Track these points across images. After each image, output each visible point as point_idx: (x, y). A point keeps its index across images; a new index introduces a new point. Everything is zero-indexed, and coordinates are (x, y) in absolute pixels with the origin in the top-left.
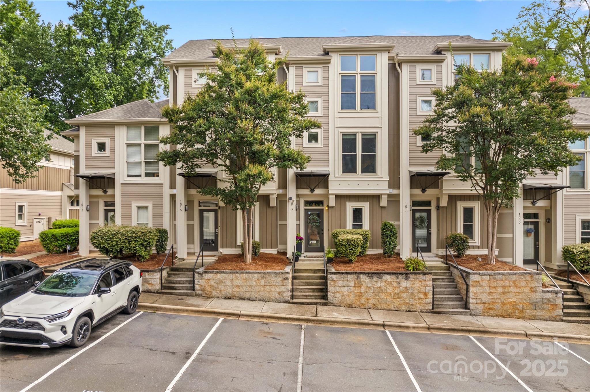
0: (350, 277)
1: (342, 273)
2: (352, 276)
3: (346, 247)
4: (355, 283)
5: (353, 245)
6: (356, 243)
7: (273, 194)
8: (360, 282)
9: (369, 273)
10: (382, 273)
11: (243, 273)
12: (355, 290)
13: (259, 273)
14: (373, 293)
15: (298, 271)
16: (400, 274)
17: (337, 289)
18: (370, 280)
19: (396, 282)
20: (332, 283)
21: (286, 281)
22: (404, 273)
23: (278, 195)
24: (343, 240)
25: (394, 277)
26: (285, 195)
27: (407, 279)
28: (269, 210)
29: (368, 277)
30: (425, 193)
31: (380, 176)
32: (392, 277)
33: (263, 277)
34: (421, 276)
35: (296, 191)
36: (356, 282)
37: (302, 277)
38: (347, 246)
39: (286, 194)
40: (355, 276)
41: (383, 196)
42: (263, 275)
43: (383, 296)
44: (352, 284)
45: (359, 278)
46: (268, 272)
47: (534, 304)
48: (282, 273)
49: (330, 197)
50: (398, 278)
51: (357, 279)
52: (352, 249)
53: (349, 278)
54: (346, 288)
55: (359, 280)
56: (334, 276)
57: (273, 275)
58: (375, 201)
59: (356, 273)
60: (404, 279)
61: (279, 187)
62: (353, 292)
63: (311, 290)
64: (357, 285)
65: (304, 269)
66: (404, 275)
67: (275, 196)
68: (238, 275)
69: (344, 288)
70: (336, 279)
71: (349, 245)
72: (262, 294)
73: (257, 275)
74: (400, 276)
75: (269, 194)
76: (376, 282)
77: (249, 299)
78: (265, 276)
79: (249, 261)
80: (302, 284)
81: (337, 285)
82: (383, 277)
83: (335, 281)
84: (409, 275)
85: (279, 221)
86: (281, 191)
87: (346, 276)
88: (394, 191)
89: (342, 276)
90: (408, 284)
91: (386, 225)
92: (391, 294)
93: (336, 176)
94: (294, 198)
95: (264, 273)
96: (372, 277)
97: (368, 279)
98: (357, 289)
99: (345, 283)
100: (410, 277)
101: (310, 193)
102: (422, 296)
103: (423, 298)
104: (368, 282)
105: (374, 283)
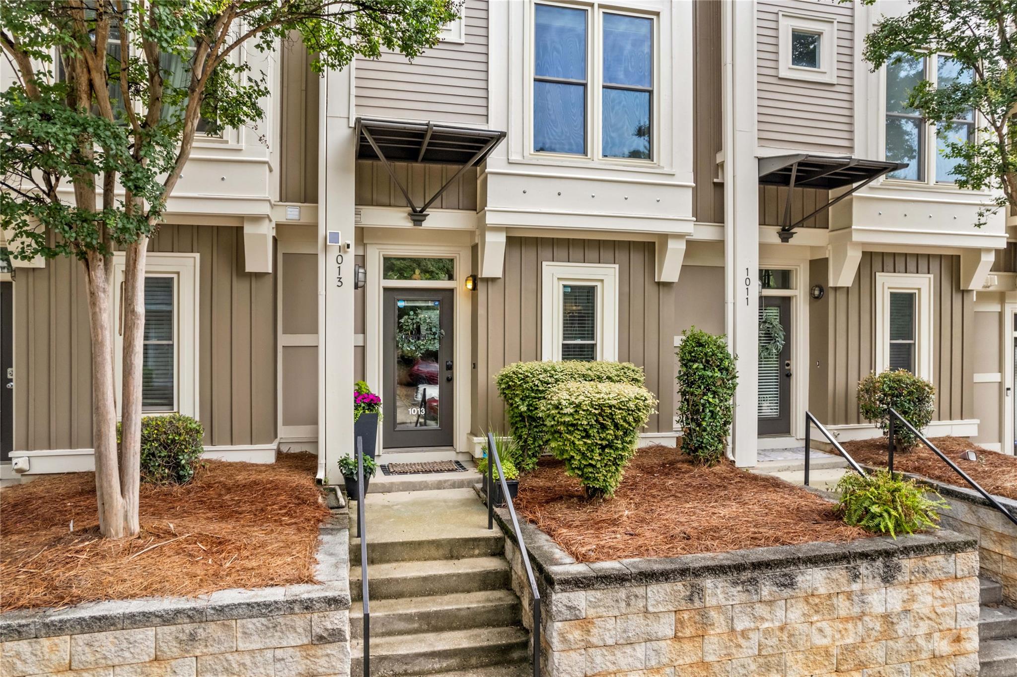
0: (657, 592)
1: (619, 579)
2: (667, 587)
3: (588, 436)
4: (680, 623)
5: (616, 426)
7: (256, 219)
8: (703, 613)
9: (739, 568)
10: (795, 561)
11: (57, 629)
12: (681, 653)
13: (167, 619)
14: (755, 658)
15: (376, 556)
16: (864, 556)
17: (598, 660)
18: (744, 597)
19: (849, 595)
20: (575, 635)
21: (330, 649)
22: (880, 553)
23: (279, 227)
25: (839, 572)
26: (310, 226)
27: (888, 578)
28: (241, 288)
29: (735, 583)
30: (792, 241)
31: (667, 170)
32: (835, 575)
33: (193, 638)
34: (940, 558)
35: (357, 213)
36: (686, 616)
37: (400, 588)
39: (315, 227)
40: (679, 586)
41: (672, 245)
42: (188, 628)
44: (666, 627)
45: (696, 593)
46: (220, 610)
48: (308, 606)
49: (490, 237)
50: (856, 577)
51: (691, 599)
52: (610, 446)
53: (651, 602)
54: (640, 650)
55: (697, 604)
56: (580, 598)
57: (251, 624)
58: (637, 259)
59: (684, 572)
60: (878, 580)
61: (285, 197)
62: (671, 664)
63: (453, 662)
64: (688, 632)
65: (403, 544)
66: (879, 563)
67: (268, 231)
68: (23, 646)
69: (628, 650)
70: (591, 613)
71: (604, 427)
73: (150, 632)
74: (864, 568)
75: (242, 218)
76: (770, 603)
78: (201, 634)
79: (127, 528)
80: (402, 626)
81: (594, 640)
82: (800, 578)
83: (585, 623)
84: (895, 559)
85: (284, 332)
86: (292, 213)
87: (640, 591)
88: (706, 232)
89: (622, 593)
90: (893, 597)
92: (828, 654)
93: (514, 157)
94: (349, 237)
95: (196, 616)
96: (753, 581)
97: (737, 595)
98: (687, 646)
99: (636, 625)
100: (899, 568)
101: (409, 224)
102: (944, 647)
103: (948, 657)
104: (738, 609)
105: (761, 610)
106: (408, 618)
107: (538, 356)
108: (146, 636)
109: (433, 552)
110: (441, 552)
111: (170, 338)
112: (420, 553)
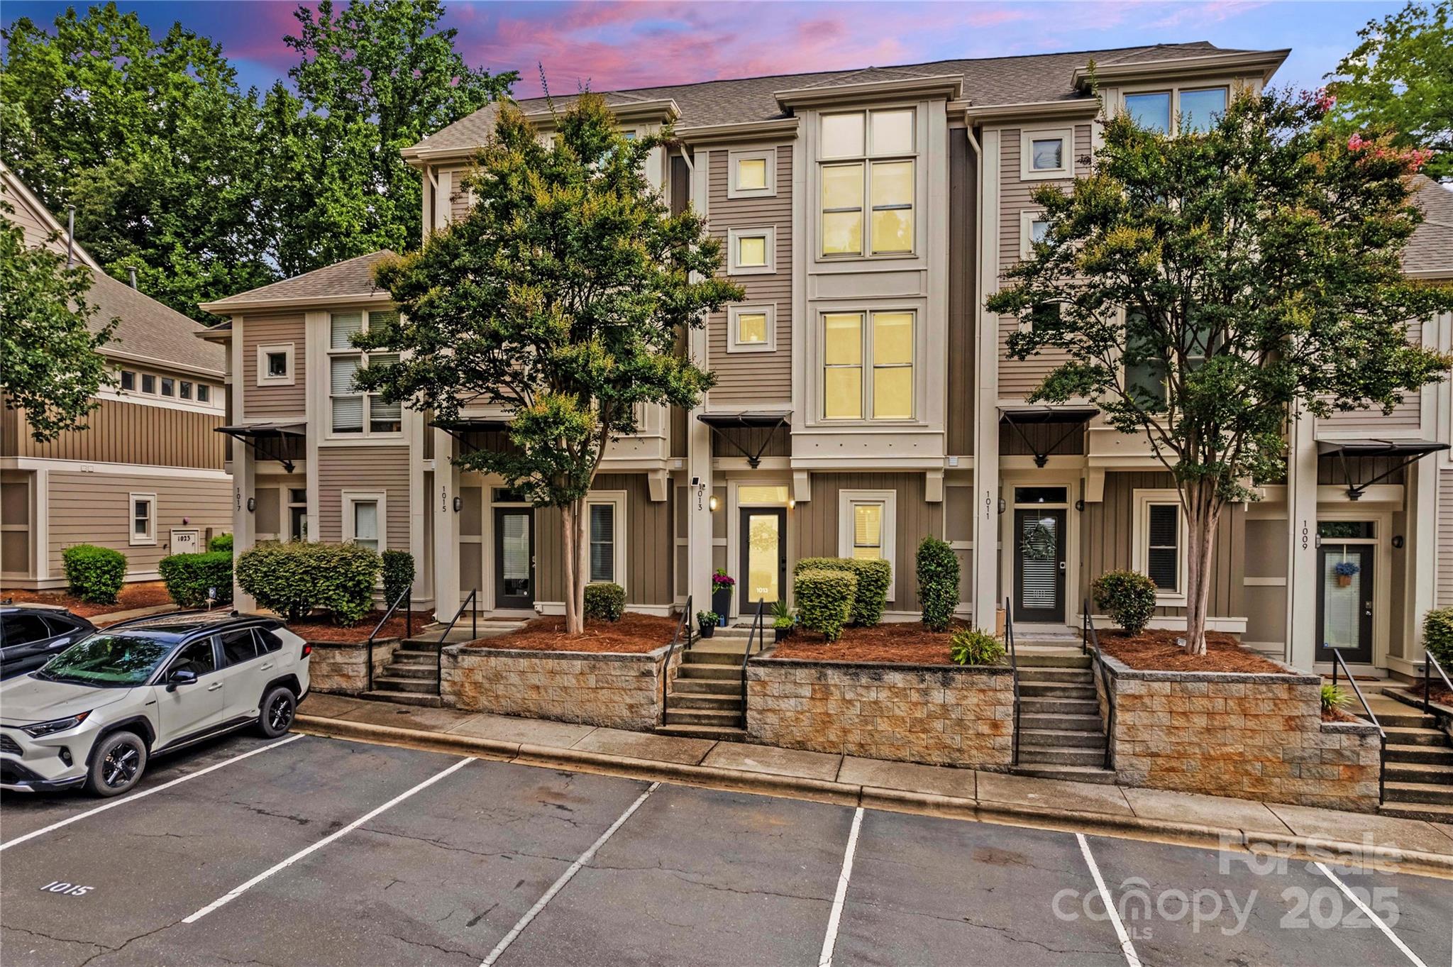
0: (801, 674)
1: (782, 664)
2: (807, 671)
4: (814, 690)
5: (827, 596)
6: (834, 591)
7: (655, 471)
8: (827, 686)
9: (848, 666)
10: (883, 667)
11: (548, 656)
12: (815, 706)
13: (585, 658)
14: (858, 716)
15: (696, 659)
16: (928, 669)
17: (770, 702)
18: (851, 682)
19: (918, 690)
20: (758, 688)
21: (647, 679)
22: (940, 669)
23: (671, 472)
24: (803, 583)
25: (911, 677)
26: (684, 473)
27: (946, 684)
28: (649, 511)
29: (845, 674)
30: (1046, 466)
31: (921, 423)
32: (908, 678)
33: (594, 667)
34: (984, 678)
35: (713, 463)
36: (817, 687)
37: (703, 673)
38: (813, 598)
39: (686, 472)
40: (813, 671)
41: (929, 476)
42: (593, 662)
43: (883, 725)
44: (806, 691)
45: (822, 676)
46: (605, 657)
47: (1296, 764)
48: (639, 659)
49: (796, 476)
50: (923, 681)
51: (819, 679)
52: (826, 607)
53: (798, 678)
54: (792, 701)
55: (823, 682)
56: (761, 671)
57: (617, 664)
58: (912, 487)
59: (816, 665)
60: (939, 684)
61: (673, 454)
62: (809, 711)
63: (714, 705)
64: (818, 696)
65: (710, 654)
66: (939, 675)
67: (663, 477)
68: (537, 661)
69: (786, 700)
70: (767, 679)
71: (820, 596)
72: (591, 709)
73: (579, 662)
74: (927, 676)
75: (647, 470)
76: (867, 688)
77: (560, 720)
78: (598, 666)
79: (578, 630)
80: (697, 689)
81: (768, 692)
82: (886, 677)
83: (763, 684)
84: (951, 674)
85: (678, 537)
86: (677, 464)
87: (792, 671)
88: (957, 462)
89: (783, 671)
90: (950, 697)
91: (927, 548)
92: (904, 722)
93: (808, 423)
94: (706, 479)
95: (595, 658)
96: (857, 675)
97: (847, 681)
98: (818, 703)
99: (789, 688)
100: (953, 679)
101: (749, 468)
102: (985, 729)
103: (989, 735)
104: (847, 688)
105: (860, 690)
106: (700, 685)
107: (836, 555)
108: (578, 663)
109: (726, 660)
110: (730, 661)
111: (612, 540)
112: (720, 660)
